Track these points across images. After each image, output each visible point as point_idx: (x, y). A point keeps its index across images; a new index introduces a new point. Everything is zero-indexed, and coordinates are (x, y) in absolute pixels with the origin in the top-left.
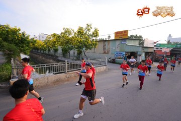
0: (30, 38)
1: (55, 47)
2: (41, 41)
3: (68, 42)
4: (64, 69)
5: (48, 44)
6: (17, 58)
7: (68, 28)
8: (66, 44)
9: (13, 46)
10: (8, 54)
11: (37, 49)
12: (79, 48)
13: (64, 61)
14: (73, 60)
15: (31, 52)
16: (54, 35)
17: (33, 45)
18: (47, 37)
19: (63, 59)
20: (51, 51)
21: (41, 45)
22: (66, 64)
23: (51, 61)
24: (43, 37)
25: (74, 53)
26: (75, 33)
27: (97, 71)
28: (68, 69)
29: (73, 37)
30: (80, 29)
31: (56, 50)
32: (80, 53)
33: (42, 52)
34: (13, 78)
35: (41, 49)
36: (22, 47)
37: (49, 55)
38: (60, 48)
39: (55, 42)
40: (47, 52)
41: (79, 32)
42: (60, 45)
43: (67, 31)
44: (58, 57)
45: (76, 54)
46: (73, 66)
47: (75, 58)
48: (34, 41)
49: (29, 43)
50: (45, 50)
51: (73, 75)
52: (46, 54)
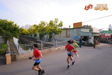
0: (19, 28)
1: (35, 33)
2: (26, 29)
3: (44, 30)
4: (41, 47)
5: (31, 31)
6: (11, 40)
7: (44, 21)
8: (42, 31)
9: (9, 33)
10: (6, 38)
11: (23, 34)
12: (50, 33)
13: (41, 42)
14: (46, 41)
15: (20, 36)
16: (35, 26)
17: (22, 32)
18: (30, 27)
19: (40, 41)
20: (33, 36)
21: (26, 32)
22: (42, 44)
23: (32, 42)
24: (28, 27)
25: (47, 37)
26: (48, 24)
27: (62, 49)
28: (43, 47)
29: (46, 27)
30: (51, 22)
31: (36, 35)
32: (51, 37)
33: (27, 36)
34: (7, 53)
35: (26, 35)
36: (14, 33)
37: (31, 38)
38: (38, 34)
39: (35, 30)
40: (30, 36)
41: (50, 23)
42: (38, 32)
43: (43, 23)
44: (36, 39)
45: (48, 38)
46: (46, 46)
47: (48, 40)
48: (22, 30)
49: (19, 30)
50: (29, 35)
51: (46, 51)
52: (29, 38)
